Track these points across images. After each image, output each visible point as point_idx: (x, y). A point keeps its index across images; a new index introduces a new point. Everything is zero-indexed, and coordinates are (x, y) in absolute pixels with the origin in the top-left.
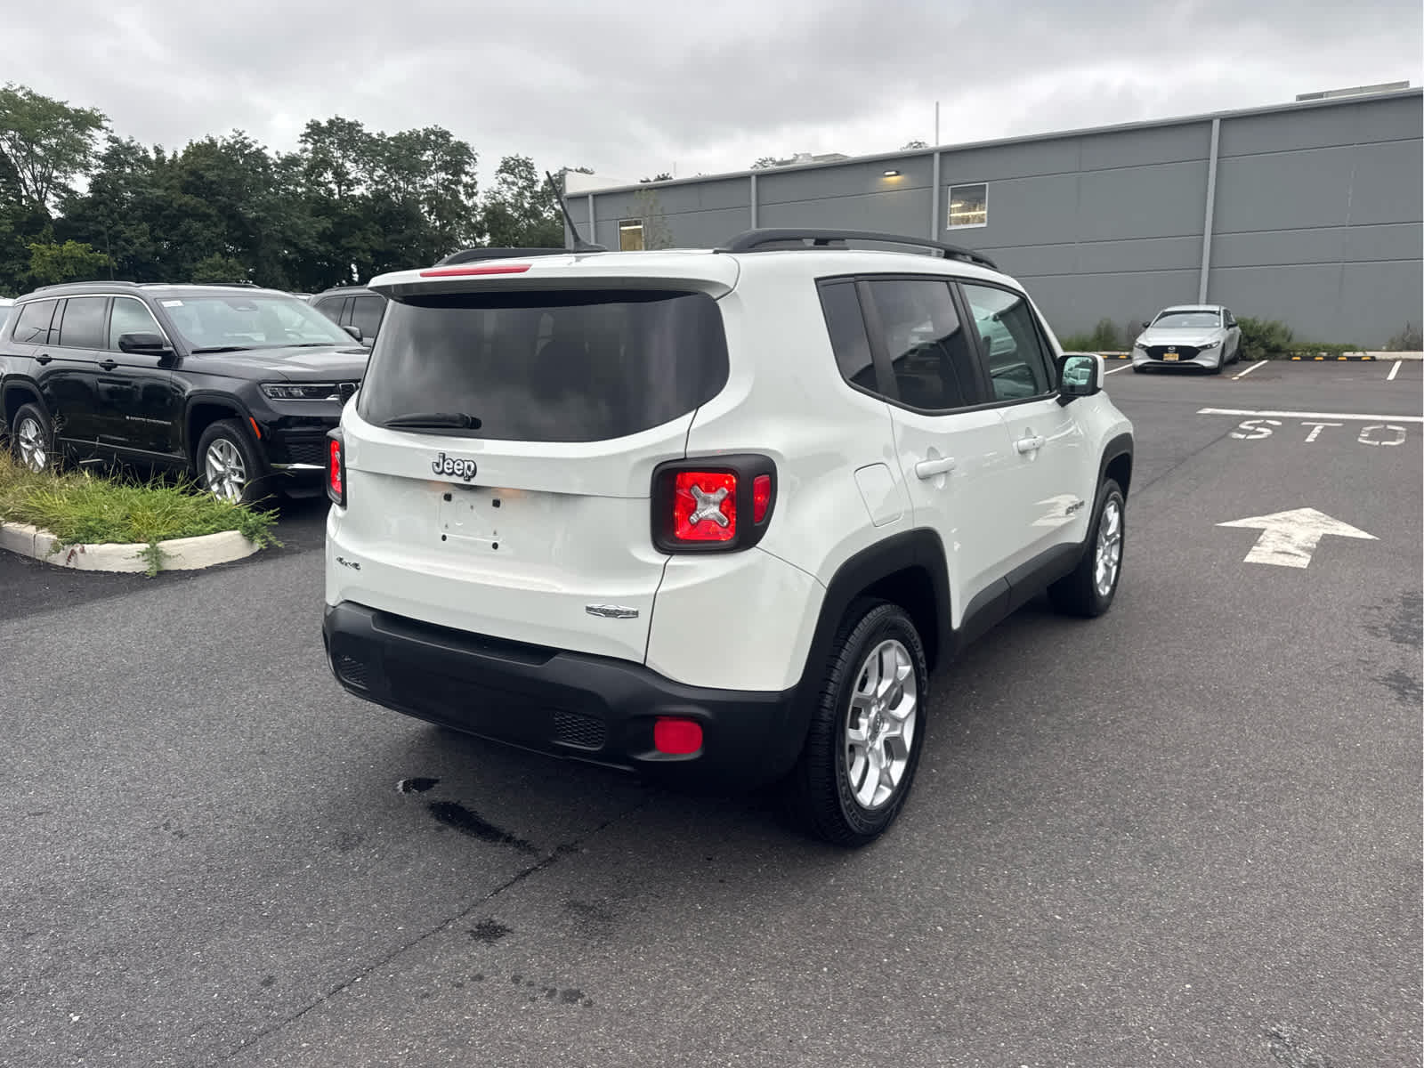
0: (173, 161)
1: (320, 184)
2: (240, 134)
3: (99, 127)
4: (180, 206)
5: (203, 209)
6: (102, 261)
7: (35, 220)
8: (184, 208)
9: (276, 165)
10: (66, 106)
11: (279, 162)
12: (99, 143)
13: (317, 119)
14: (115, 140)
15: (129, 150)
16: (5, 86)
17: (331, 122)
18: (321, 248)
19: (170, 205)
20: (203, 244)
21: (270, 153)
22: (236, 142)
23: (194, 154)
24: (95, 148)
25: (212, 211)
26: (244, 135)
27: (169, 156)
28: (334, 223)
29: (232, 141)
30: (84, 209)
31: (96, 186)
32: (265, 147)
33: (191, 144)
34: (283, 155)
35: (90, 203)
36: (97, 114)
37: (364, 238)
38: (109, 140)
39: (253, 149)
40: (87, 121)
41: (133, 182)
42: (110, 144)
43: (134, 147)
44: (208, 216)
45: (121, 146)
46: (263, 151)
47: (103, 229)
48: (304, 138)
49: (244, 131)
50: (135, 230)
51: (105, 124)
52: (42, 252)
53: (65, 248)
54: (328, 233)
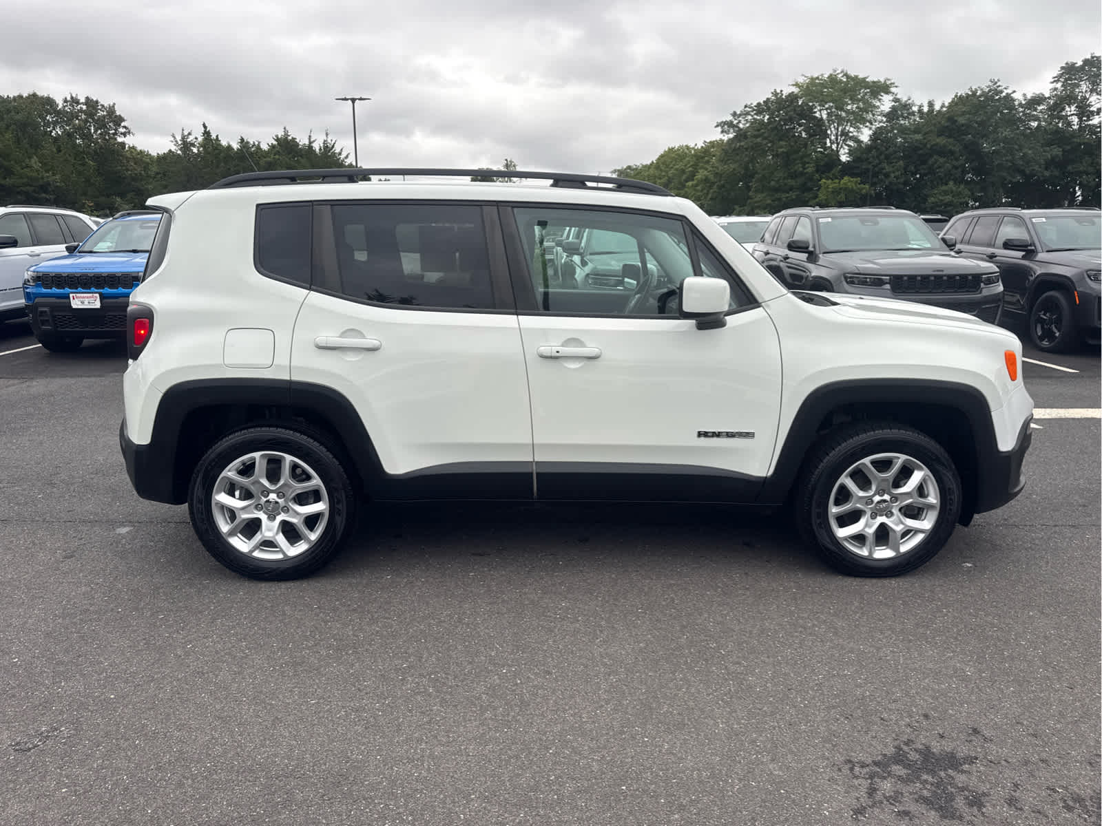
0: (939, 112)
1: (1060, 118)
2: (996, 83)
3: (888, 92)
4: (932, 146)
5: (950, 147)
6: (864, 191)
7: (830, 163)
8: (935, 148)
9: (1020, 105)
10: (867, 80)
11: (1024, 102)
12: (886, 103)
13: (1071, 60)
14: (896, 100)
15: (906, 106)
16: (831, 72)
17: (1086, 62)
18: (1047, 174)
19: (925, 145)
20: (942, 175)
21: (1018, 96)
22: (990, 91)
23: (956, 104)
24: (882, 108)
25: (957, 149)
26: (998, 84)
27: (937, 107)
28: (1064, 151)
29: (987, 90)
30: (862, 153)
31: (875, 137)
32: (1014, 92)
33: (956, 96)
34: (1029, 97)
35: (869, 148)
36: (888, 83)
37: (1092, 163)
38: (893, 101)
39: (1004, 94)
40: (880, 88)
41: (903, 131)
42: (893, 103)
43: (909, 104)
44: (952, 153)
45: (900, 104)
46: (1012, 95)
47: (870, 167)
48: (1056, 79)
49: (999, 80)
50: (893, 167)
51: (893, 90)
52: (828, 184)
53: (842, 181)
54: (1057, 160)
